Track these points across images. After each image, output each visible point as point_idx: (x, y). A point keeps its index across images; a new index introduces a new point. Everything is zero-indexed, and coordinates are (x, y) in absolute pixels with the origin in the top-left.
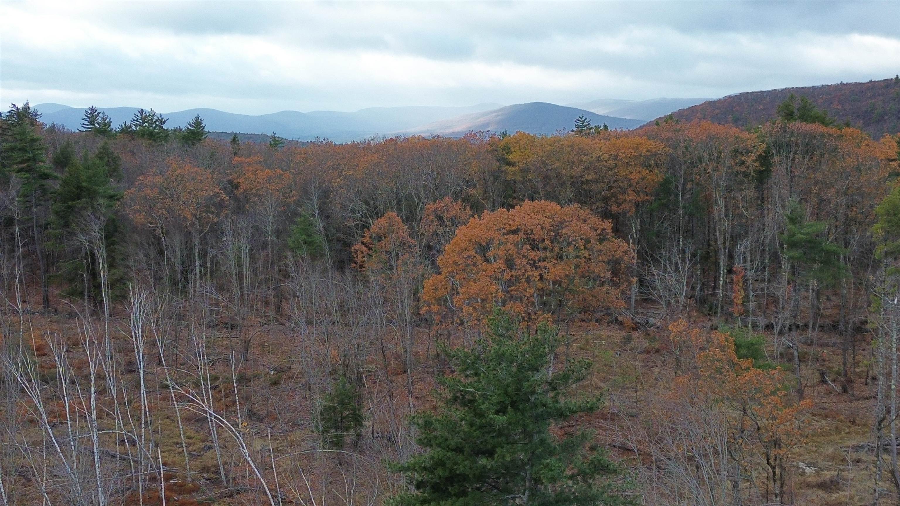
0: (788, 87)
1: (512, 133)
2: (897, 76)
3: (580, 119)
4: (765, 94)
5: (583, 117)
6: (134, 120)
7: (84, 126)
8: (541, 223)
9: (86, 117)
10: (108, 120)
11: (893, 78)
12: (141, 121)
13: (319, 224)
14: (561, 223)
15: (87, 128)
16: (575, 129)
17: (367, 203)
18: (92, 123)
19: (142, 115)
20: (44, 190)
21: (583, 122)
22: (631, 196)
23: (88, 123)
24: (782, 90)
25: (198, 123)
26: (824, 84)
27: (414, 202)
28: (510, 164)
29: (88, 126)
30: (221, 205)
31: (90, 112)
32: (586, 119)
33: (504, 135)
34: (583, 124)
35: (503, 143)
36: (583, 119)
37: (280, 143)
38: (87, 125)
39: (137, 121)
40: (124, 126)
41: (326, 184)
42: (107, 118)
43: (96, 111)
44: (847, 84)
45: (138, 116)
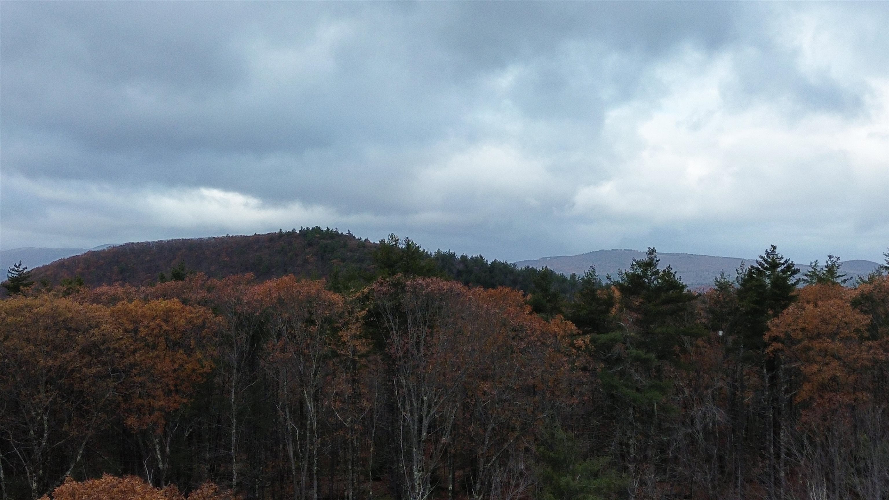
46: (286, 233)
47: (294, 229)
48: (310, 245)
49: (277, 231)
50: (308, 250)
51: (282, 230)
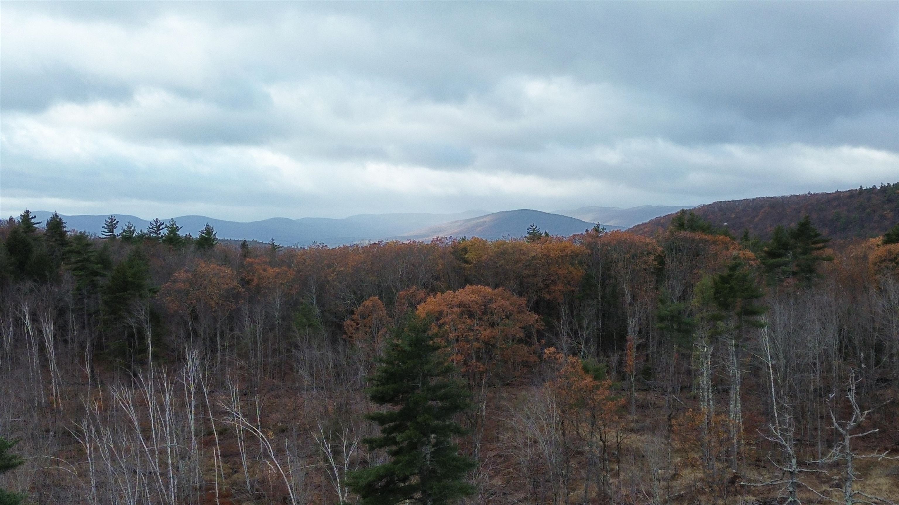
0: (759, 197)
1: (469, 237)
2: (861, 186)
3: (531, 227)
4: (737, 204)
5: (534, 225)
6: (150, 228)
7: (104, 233)
8: (476, 300)
9: (106, 226)
10: (133, 228)
11: (858, 189)
12: (156, 229)
13: (317, 310)
14: (491, 300)
15: (106, 235)
16: (528, 235)
17: (355, 293)
18: (111, 230)
19: (156, 224)
20: (94, 285)
21: (534, 230)
22: (560, 287)
23: (107, 231)
24: (753, 200)
25: (209, 231)
26: (793, 194)
27: (392, 293)
28: (466, 262)
29: (107, 234)
30: (237, 296)
31: (109, 221)
32: (536, 227)
33: (463, 240)
34: (534, 231)
35: (462, 246)
36: (534, 227)
37: (278, 248)
38: (107, 232)
39: (152, 229)
40: (140, 233)
41: (323, 279)
42: (132, 226)
43: (115, 220)
44: (814, 194)
45: (153, 224)
46: (867, 189)
47: (875, 186)
48: (889, 201)
49: (858, 188)
50: (886, 206)
51: (863, 187)
